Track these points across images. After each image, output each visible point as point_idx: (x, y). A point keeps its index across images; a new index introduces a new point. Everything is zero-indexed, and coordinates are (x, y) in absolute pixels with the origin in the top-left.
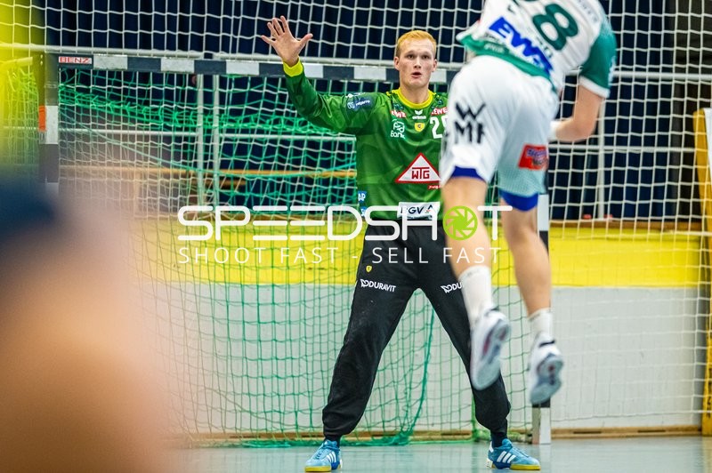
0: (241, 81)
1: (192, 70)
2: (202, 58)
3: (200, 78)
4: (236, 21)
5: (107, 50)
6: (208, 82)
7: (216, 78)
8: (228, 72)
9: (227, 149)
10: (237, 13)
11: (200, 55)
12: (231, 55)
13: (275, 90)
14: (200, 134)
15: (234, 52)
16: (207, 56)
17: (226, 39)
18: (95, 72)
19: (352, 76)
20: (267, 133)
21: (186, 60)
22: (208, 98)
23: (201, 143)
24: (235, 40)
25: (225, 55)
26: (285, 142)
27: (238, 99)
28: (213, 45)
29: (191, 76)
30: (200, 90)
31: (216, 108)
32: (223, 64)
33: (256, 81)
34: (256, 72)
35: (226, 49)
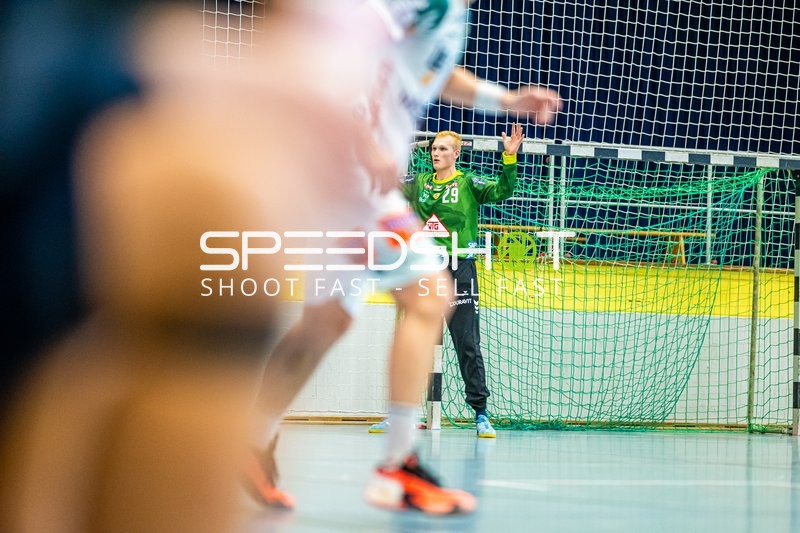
0: (581, 161)
1: (545, 152)
2: (554, 144)
3: (552, 158)
4: (578, 117)
5: (484, 137)
6: (558, 161)
7: (564, 159)
8: (572, 154)
9: (571, 212)
10: (579, 111)
11: (552, 142)
12: (573, 142)
13: (606, 169)
14: (551, 200)
15: (576, 140)
16: (557, 142)
17: (570, 130)
18: (474, 152)
19: (663, 160)
20: (599, 200)
21: (541, 145)
22: (557, 173)
23: (551, 207)
24: (577, 131)
25: (570, 142)
26: (614, 208)
27: (579, 174)
28: (561, 134)
29: (545, 157)
30: (552, 167)
31: (563, 181)
32: (568, 148)
33: (592, 161)
34: (592, 155)
35: (570, 138)
